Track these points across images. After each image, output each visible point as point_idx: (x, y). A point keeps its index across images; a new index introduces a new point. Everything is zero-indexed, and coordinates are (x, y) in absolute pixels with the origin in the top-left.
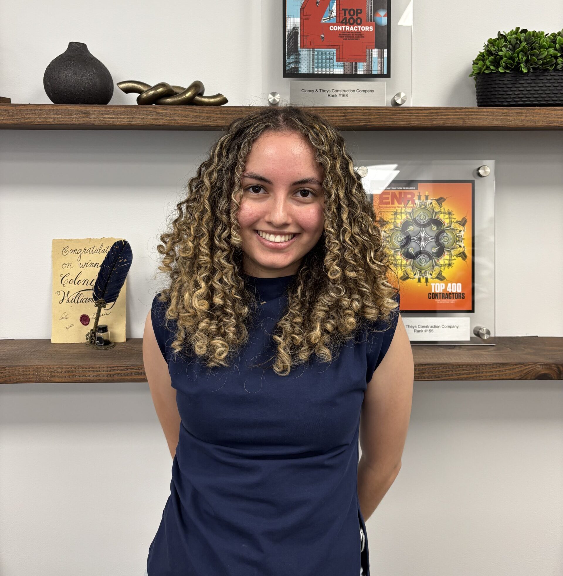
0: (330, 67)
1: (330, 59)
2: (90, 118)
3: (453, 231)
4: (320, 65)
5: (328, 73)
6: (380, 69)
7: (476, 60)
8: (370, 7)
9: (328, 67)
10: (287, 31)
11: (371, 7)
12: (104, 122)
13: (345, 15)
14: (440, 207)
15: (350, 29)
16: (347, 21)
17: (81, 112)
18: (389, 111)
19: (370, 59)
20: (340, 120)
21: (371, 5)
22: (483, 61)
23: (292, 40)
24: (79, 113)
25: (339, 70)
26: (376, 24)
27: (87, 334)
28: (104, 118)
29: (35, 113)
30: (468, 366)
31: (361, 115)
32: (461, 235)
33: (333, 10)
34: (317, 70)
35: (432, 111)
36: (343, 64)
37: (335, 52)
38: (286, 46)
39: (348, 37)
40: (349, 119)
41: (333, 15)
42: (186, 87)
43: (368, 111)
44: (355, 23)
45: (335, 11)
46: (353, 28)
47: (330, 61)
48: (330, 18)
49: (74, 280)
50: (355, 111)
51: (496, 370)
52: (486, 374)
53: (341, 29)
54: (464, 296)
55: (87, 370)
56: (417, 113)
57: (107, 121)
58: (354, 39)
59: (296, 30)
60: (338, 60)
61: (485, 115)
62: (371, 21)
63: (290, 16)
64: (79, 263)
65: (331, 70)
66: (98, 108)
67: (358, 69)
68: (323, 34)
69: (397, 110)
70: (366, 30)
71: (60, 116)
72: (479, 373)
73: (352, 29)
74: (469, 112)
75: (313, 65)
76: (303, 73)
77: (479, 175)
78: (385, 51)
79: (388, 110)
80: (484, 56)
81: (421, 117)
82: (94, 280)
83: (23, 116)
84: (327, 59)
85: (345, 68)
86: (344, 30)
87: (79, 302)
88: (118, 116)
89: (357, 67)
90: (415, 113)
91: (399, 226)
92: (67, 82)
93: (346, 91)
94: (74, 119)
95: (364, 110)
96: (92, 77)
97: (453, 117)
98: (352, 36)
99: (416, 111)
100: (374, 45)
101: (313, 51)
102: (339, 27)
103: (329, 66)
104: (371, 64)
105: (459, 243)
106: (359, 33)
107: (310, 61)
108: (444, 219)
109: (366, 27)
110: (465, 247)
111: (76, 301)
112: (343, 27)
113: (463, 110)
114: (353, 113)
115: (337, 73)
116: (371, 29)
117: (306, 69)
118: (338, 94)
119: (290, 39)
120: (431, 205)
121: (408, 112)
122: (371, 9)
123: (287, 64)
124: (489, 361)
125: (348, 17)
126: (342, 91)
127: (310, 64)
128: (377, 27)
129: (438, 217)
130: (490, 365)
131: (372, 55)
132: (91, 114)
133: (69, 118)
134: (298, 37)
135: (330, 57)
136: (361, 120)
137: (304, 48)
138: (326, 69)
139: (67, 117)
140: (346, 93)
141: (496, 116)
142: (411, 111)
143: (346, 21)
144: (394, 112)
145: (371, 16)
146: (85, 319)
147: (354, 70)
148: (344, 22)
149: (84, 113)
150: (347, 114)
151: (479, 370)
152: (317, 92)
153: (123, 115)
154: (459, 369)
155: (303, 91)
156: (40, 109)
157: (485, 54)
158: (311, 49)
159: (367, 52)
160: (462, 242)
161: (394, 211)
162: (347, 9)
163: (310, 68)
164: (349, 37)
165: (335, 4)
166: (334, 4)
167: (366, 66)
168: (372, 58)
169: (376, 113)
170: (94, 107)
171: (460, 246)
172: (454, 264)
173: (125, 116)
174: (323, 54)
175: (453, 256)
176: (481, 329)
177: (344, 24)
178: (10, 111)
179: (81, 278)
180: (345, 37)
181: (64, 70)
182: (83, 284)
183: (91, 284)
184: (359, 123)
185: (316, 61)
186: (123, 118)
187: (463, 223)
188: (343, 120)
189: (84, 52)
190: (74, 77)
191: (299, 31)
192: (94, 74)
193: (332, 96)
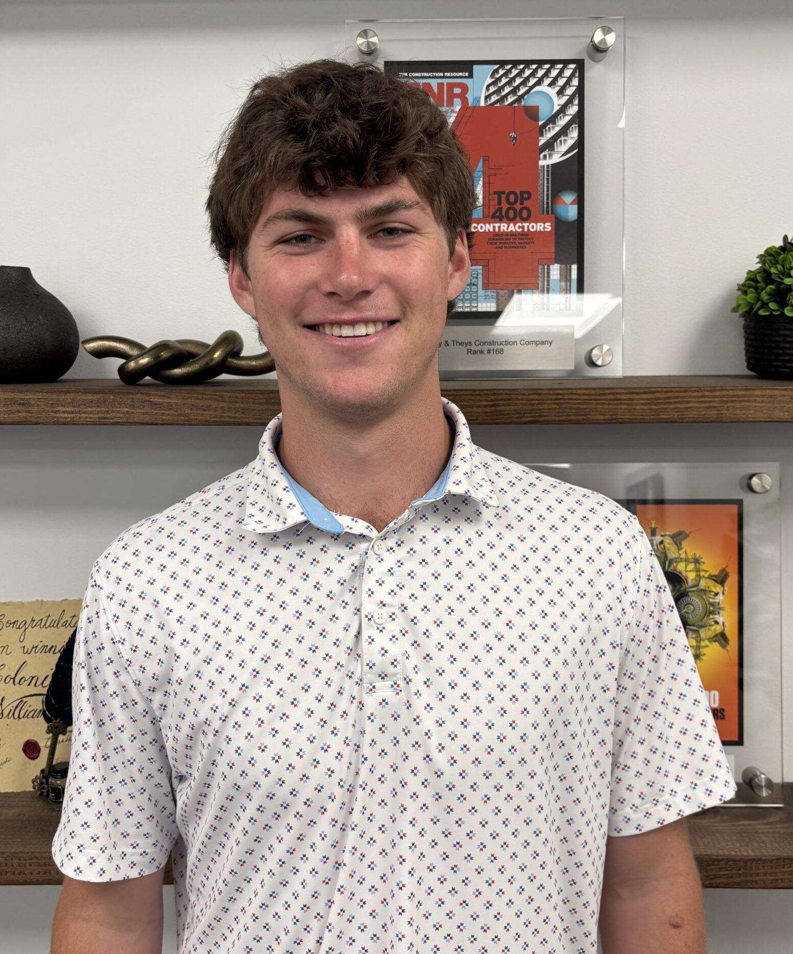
0: (471, 300)
1: (471, 284)
2: (30, 413)
3: (702, 593)
5: (468, 310)
6: (564, 301)
7: (744, 285)
8: (545, 187)
9: (467, 299)
11: (548, 187)
12: (55, 419)
13: (500, 203)
14: (679, 550)
15: (508, 228)
16: (504, 214)
17: (13, 402)
18: (575, 397)
19: (546, 283)
20: (485, 412)
21: (548, 183)
22: (756, 288)
25: (488, 305)
26: (557, 218)
27: (34, 778)
28: (56, 412)
30: (730, 863)
31: (525, 404)
32: (717, 601)
35: (658, 395)
36: (495, 294)
37: (480, 271)
39: (504, 243)
40: (501, 411)
42: (211, 341)
43: (536, 397)
44: (518, 218)
45: (481, 196)
46: (515, 226)
47: (471, 288)
49: (13, 676)
50: (513, 396)
51: (785, 870)
52: (764, 878)
53: (491, 230)
54: (724, 715)
55: (28, 861)
56: (629, 400)
57: (60, 419)
58: (515, 247)
60: (486, 287)
61: (759, 402)
62: (548, 213)
64: (22, 645)
65: (473, 305)
66: (45, 394)
67: (523, 303)
69: (592, 395)
70: (538, 230)
72: (751, 875)
73: (512, 228)
74: (728, 396)
77: (751, 489)
78: (574, 267)
79: (576, 394)
80: (756, 281)
81: (638, 407)
82: (47, 676)
85: (500, 301)
86: (497, 230)
87: (21, 716)
88: (80, 410)
90: (625, 400)
93: (501, 343)
94: (3, 415)
95: (529, 394)
96: (37, 331)
97: (697, 405)
98: (512, 241)
99: (628, 396)
100: (554, 257)
102: (487, 225)
103: (469, 298)
104: (548, 292)
105: (714, 616)
106: (525, 235)
108: (686, 571)
109: (539, 224)
110: (726, 624)
111: (16, 715)
112: (494, 225)
113: (717, 393)
114: (509, 400)
115: (484, 310)
116: (548, 227)
118: (486, 348)
120: (662, 546)
121: (612, 397)
122: (548, 191)
124: (771, 853)
125: (505, 205)
126: (494, 343)
128: (560, 224)
129: (675, 568)
130: (772, 861)
131: (548, 276)
132: (31, 405)
136: (524, 413)
138: (463, 303)
140: (501, 347)
141: (779, 402)
142: (619, 397)
143: (501, 213)
144: (586, 397)
145: (548, 203)
146: (31, 749)
148: (497, 216)
149: (20, 404)
150: (498, 402)
151: (751, 869)
152: (448, 345)
153: (90, 407)
154: (713, 867)
157: (759, 278)
159: (539, 271)
160: (719, 613)
162: (504, 193)
164: (507, 243)
165: (481, 182)
166: (478, 183)
168: (548, 281)
169: (552, 400)
170: (36, 394)
171: (717, 623)
172: (704, 654)
173: (94, 409)
175: (704, 641)
176: (756, 776)
177: (497, 220)
179: (26, 673)
180: (500, 243)
182: (29, 685)
183: (42, 683)
184: (521, 418)
186: (91, 413)
187: (721, 579)
188: (490, 412)
189: (26, 283)
190: (5, 334)
192: (40, 325)
193: (475, 352)
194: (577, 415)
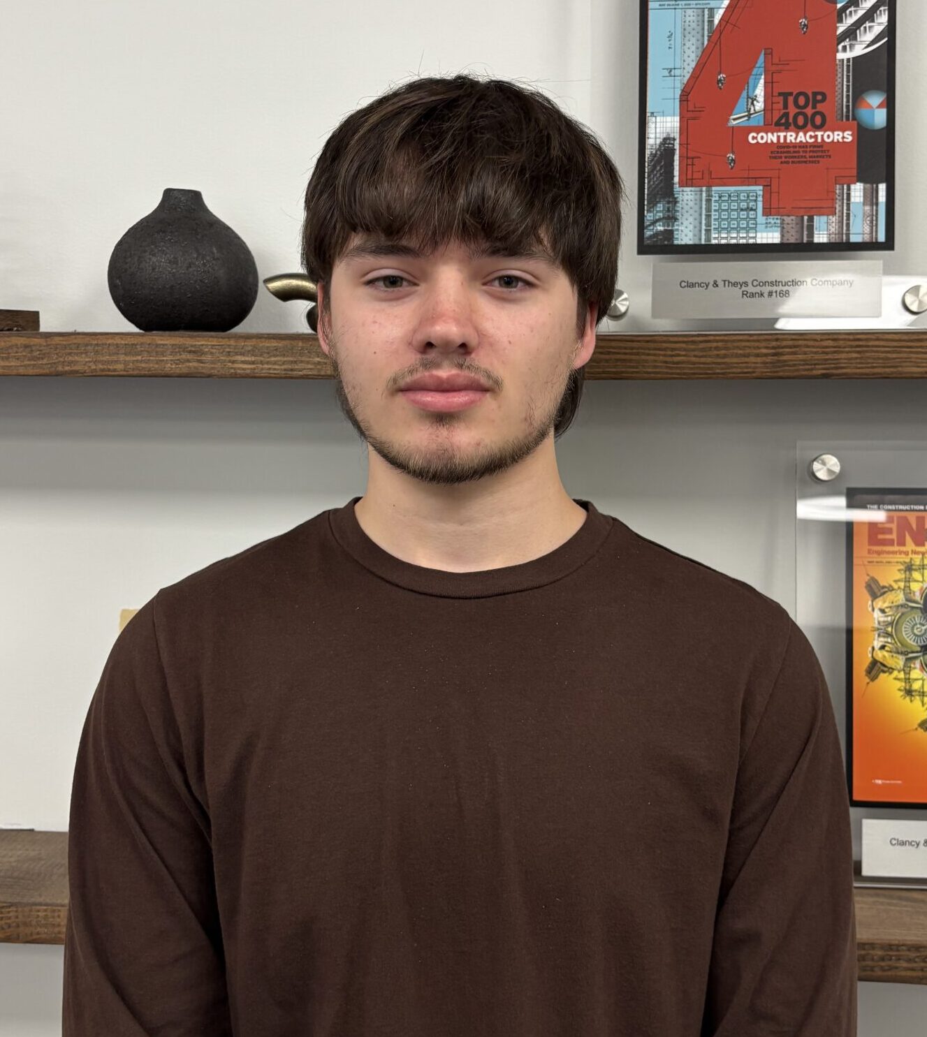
0: (747, 229)
1: (749, 209)
2: (202, 363)
4: (724, 224)
5: (743, 241)
6: (868, 230)
8: (845, 87)
9: (743, 228)
10: (648, 147)
11: (848, 86)
12: (233, 371)
13: (786, 107)
15: (796, 139)
16: (791, 120)
17: (184, 349)
18: (882, 343)
19: (845, 208)
21: (848, 81)
23: (658, 168)
24: (179, 352)
25: (770, 235)
26: (859, 125)
28: (233, 362)
29: (86, 353)
31: (816, 353)
33: (756, 96)
34: (717, 236)
36: (779, 221)
37: (761, 193)
38: (646, 181)
39: (792, 157)
40: (785, 361)
41: (757, 108)
43: (831, 343)
44: (809, 125)
45: (761, 99)
46: (805, 135)
47: (748, 215)
48: (749, 116)
50: (801, 343)
53: (775, 140)
57: (239, 369)
58: (806, 162)
59: (669, 144)
60: (767, 212)
62: (847, 119)
63: (655, 114)
65: (751, 235)
66: (220, 340)
67: (815, 232)
68: (733, 153)
70: (835, 140)
71: (139, 358)
73: (801, 137)
75: (708, 224)
76: (683, 243)
78: (882, 188)
79: (883, 340)
83: (62, 359)
84: (742, 210)
85: (785, 230)
86: (782, 141)
88: (262, 359)
89: (813, 226)
91: (918, 597)
92: (157, 279)
93: (786, 284)
94: (169, 365)
95: (822, 340)
96: (210, 266)
98: (801, 154)
100: (855, 175)
101: (709, 191)
102: (770, 134)
103: (745, 226)
104: (848, 219)
106: (819, 147)
107: (701, 215)
109: (836, 133)
112: (779, 134)
114: (795, 347)
115: (764, 241)
116: (848, 136)
117: (691, 235)
118: (766, 289)
119: (654, 167)
122: (848, 91)
123: (647, 223)
125: (792, 110)
126: (776, 283)
127: (701, 223)
128: (864, 133)
131: (848, 199)
132: (203, 353)
133: (158, 362)
134: (673, 161)
135: (748, 204)
136: (815, 364)
137: (687, 186)
138: (738, 232)
139: (153, 360)
140: (785, 288)
143: (787, 119)
145: (848, 107)
147: (805, 233)
148: (783, 123)
149: (190, 352)
150: (781, 350)
152: (717, 286)
153: (275, 356)
155: (683, 284)
156: (96, 342)
158: (704, 189)
159: (837, 191)
161: (905, 562)
162: (791, 94)
163: (700, 231)
164: (795, 157)
165: (762, 81)
166: (758, 82)
167: (834, 224)
168: (848, 205)
169: (852, 347)
170: (210, 339)
173: (278, 358)
174: (732, 198)
177: (783, 128)
178: (34, 348)
180: (786, 157)
181: (150, 254)
184: (812, 369)
185: (714, 215)
186: (275, 363)
188: (771, 363)
189: (194, 210)
190: (172, 269)
191: (677, 147)
192: (214, 259)
193: (753, 295)
194: (884, 367)
